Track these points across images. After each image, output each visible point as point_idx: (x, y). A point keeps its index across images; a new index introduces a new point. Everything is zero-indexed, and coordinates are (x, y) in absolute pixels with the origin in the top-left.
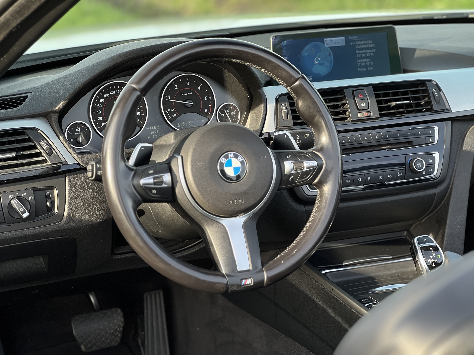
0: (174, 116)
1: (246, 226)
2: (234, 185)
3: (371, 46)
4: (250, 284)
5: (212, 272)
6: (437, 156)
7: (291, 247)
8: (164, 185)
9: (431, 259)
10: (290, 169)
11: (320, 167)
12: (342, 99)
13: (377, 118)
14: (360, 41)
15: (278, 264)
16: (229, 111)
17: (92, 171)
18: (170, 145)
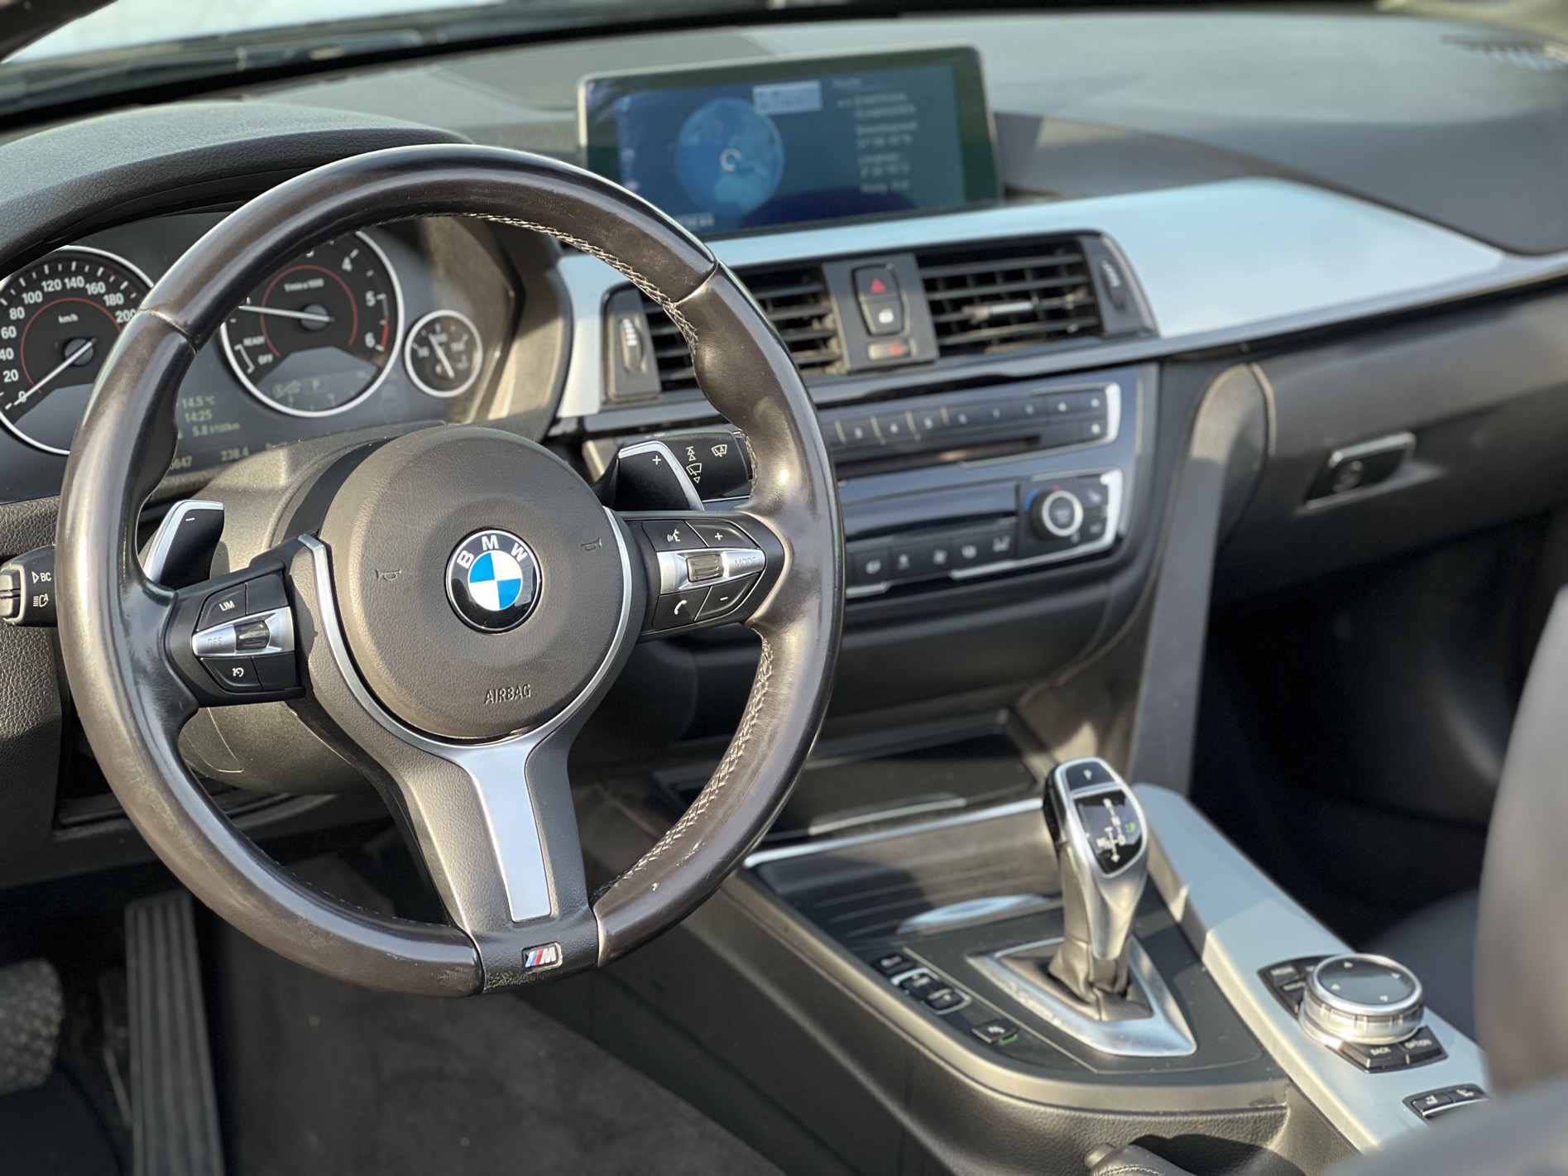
0: (264, 359)
1: (535, 767)
2: (501, 640)
3: (902, 110)
4: (551, 963)
5: (430, 929)
6: (1113, 481)
7: (679, 832)
8: (270, 650)
9: (1108, 839)
10: (676, 575)
11: (773, 568)
12: (816, 298)
13: (929, 362)
14: (868, 94)
15: (641, 889)
16: (443, 338)
17: (17, 596)
18: (274, 493)
